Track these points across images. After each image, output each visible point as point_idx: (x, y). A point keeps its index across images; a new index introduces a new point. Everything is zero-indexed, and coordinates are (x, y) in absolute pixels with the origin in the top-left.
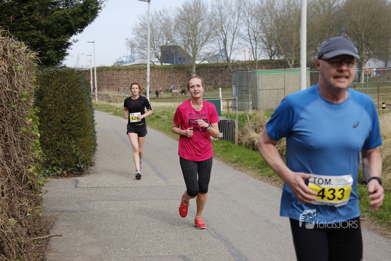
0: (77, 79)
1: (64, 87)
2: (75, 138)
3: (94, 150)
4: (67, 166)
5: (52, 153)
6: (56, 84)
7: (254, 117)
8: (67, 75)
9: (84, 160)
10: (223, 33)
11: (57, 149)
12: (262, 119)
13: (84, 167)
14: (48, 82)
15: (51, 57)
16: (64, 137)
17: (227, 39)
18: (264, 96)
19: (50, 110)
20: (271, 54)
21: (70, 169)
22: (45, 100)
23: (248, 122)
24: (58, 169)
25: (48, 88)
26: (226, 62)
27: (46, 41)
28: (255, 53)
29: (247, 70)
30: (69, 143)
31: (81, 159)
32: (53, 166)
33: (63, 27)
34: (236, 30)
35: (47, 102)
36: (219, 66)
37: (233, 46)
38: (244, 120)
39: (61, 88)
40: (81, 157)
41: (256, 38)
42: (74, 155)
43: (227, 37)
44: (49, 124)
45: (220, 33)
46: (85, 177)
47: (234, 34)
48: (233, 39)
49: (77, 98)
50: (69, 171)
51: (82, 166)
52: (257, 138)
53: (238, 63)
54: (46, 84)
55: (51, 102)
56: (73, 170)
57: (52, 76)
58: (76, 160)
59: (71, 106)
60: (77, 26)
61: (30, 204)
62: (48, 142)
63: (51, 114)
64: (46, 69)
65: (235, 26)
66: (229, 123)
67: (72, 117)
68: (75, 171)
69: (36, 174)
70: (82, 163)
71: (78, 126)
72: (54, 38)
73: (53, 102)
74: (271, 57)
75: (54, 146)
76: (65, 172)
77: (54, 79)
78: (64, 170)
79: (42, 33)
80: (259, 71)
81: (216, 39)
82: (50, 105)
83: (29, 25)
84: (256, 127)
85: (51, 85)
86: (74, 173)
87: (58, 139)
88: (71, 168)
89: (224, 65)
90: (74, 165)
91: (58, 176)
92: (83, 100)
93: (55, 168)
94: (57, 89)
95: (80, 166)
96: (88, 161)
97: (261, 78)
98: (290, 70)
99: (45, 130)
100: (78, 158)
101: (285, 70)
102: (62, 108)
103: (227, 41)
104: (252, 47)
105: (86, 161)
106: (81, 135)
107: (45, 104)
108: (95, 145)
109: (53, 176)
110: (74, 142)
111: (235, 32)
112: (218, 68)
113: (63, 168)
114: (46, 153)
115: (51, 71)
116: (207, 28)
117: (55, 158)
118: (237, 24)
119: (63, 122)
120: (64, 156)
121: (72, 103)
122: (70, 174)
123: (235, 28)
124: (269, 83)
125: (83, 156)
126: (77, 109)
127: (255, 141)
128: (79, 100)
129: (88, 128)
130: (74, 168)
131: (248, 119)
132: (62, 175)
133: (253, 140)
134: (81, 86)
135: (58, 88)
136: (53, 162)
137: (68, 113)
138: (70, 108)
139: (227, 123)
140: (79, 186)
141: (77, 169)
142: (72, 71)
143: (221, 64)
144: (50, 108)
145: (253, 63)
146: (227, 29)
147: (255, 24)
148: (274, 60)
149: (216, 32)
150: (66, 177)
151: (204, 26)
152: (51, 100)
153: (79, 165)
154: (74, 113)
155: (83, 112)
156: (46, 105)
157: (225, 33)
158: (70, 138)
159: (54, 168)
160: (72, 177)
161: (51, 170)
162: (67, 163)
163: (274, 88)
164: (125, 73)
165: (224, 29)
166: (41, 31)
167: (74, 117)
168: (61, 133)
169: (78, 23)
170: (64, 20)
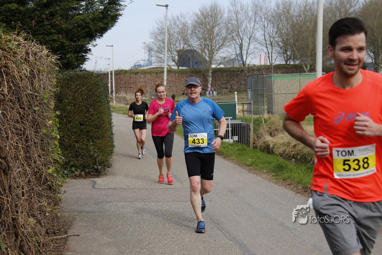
0: (95, 82)
1: (83, 90)
2: (93, 139)
3: (112, 152)
4: (85, 167)
5: (70, 155)
6: (76, 87)
7: (269, 121)
8: (86, 78)
9: (101, 162)
10: (239, 37)
11: (75, 150)
12: (277, 123)
13: (101, 168)
14: (68, 84)
15: (70, 60)
16: (82, 139)
17: (243, 44)
18: (279, 101)
19: (69, 113)
20: (287, 58)
21: (88, 171)
22: (65, 102)
23: (263, 125)
24: (76, 170)
25: (68, 91)
26: (242, 66)
27: (66, 44)
28: (270, 58)
29: (263, 74)
30: (87, 145)
31: (99, 161)
32: (71, 167)
33: (83, 32)
34: (252, 35)
35: (66, 104)
36: (235, 70)
37: (249, 51)
38: (259, 124)
39: (80, 91)
40: (99, 158)
41: (272, 43)
42: (91, 156)
43: (243, 42)
44: (68, 126)
45: (236, 38)
46: (102, 178)
47: (250, 38)
48: (249, 44)
49: (95, 100)
50: (87, 172)
51: (99, 168)
52: (272, 142)
53: (254, 68)
54: (66, 87)
55: (70, 105)
56: (90, 171)
57: (71, 79)
58: (94, 161)
59: (90, 108)
60: (97, 31)
61: (49, 204)
62: (67, 144)
63: (70, 116)
64: (66, 72)
65: (251, 31)
66: (244, 127)
67: (90, 119)
68: (93, 172)
69: (55, 175)
70: (100, 164)
71: (96, 128)
72: (75, 41)
73: (72, 105)
74: (286, 62)
75: (73, 148)
76: (83, 173)
77: (74, 82)
78: (82, 171)
79: (63, 37)
80: (274, 75)
81: (232, 43)
82: (70, 107)
83: (50, 29)
84: (271, 130)
85: (71, 88)
86: (91, 174)
87: (76, 141)
88: (89, 169)
89: (240, 69)
90: (92, 166)
91: (76, 177)
92: (101, 102)
94: (76, 92)
95: (98, 168)
96: (106, 163)
97: (277, 83)
98: (305, 75)
99: (64, 131)
100: (95, 159)
101: (300, 75)
102: (81, 110)
103: (243, 46)
104: (268, 52)
105: (103, 162)
106: (99, 137)
107: (64, 106)
108: (113, 146)
109: (71, 177)
110: (92, 143)
111: (251, 37)
112: (233, 72)
113: (81, 169)
114: (65, 154)
115: (71, 74)
116: (224, 33)
117: (73, 159)
118: (253, 29)
119: (81, 124)
120: (82, 158)
121: (91, 106)
122: (88, 175)
123: (251, 33)
124: (284, 87)
125: (100, 158)
126: (95, 111)
127: (270, 145)
128: (97, 102)
129: (106, 130)
130: (92, 169)
131: (263, 122)
132: (80, 176)
133: (268, 144)
134: (100, 89)
135: (78, 91)
136: (72, 163)
137: (87, 115)
138: (88, 111)
139: (242, 127)
140: (96, 186)
141: (94, 171)
142: (91, 74)
143: (236, 68)
144: (69, 110)
145: (269, 68)
146: (243, 34)
147: (271, 29)
148: (289, 64)
149: (233, 37)
150: (84, 178)
151: (220, 31)
152: (70, 103)
153: (97, 166)
154: (92, 115)
155: (101, 114)
156: (66, 107)
157: (242, 37)
158: (88, 140)
159: (72, 169)
160: (90, 178)
161: (69, 171)
162: (85, 164)
163: (289, 93)
164: (142, 76)
165: (240, 34)
166: (62, 35)
167: (93, 119)
168: (79, 135)
169: (98, 28)
170: (84, 25)
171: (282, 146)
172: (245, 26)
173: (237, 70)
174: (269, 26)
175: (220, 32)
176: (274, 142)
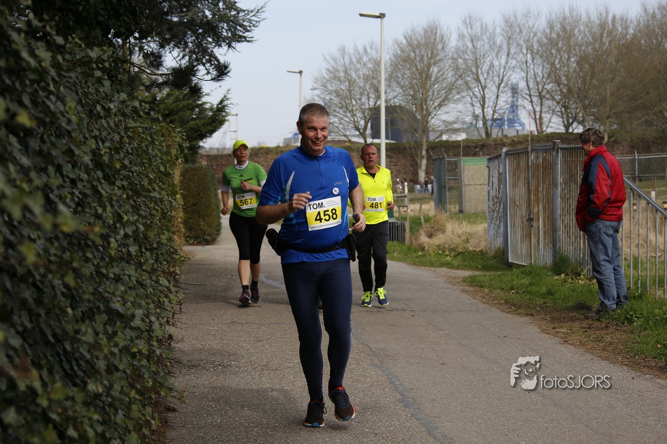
10: (479, 84)
17: (486, 96)
20: (568, 121)
26: (484, 136)
28: (538, 122)
33: (196, 134)
34: (502, 80)
37: (497, 108)
41: (540, 93)
43: (485, 92)
45: (473, 84)
47: (499, 85)
48: (498, 96)
53: (505, 140)
65: (502, 71)
74: (567, 127)
81: (467, 95)
89: (480, 144)
103: (486, 99)
104: (534, 110)
111: (501, 83)
118: (505, 68)
123: (501, 75)
143: (473, 141)
146: (485, 77)
147: (539, 69)
148: (572, 133)
149: (467, 83)
151: (443, 72)
157: (483, 85)
165: (481, 78)
172: (489, 63)
173: (474, 144)
174: (535, 61)
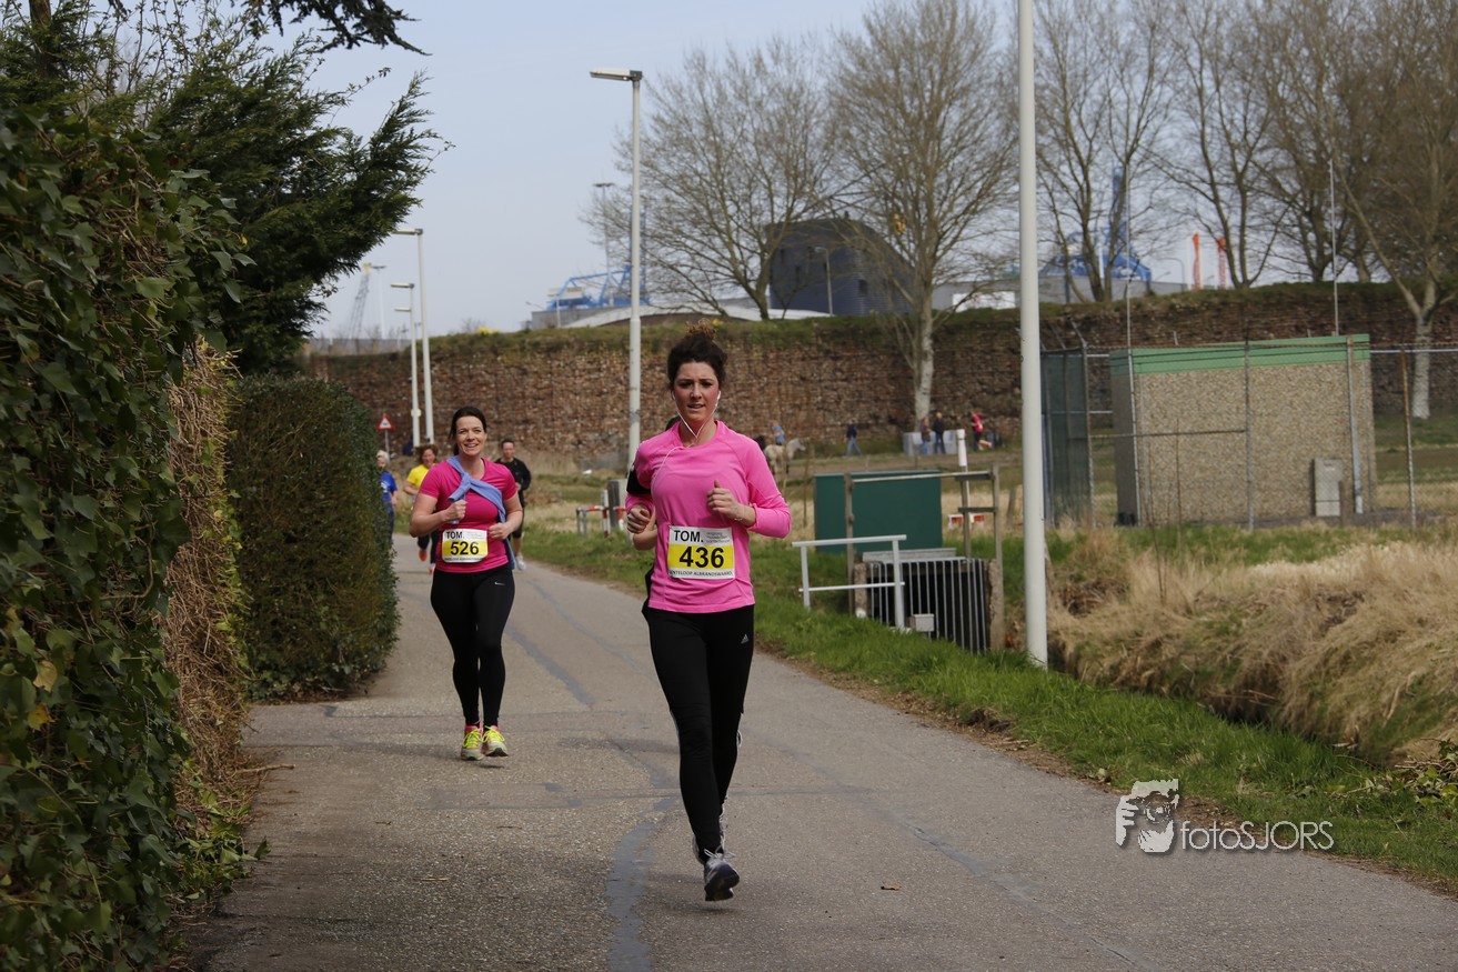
0: (331, 410)
1: (293, 435)
2: (326, 584)
3: (386, 635)
4: (303, 671)
5: (258, 632)
6: (271, 426)
8: (303, 398)
9: (352, 652)
10: (1073, 154)
11: (272, 618)
12: (1108, 558)
13: (353, 672)
14: (248, 420)
15: (256, 341)
16: (293, 583)
17: (1094, 185)
19: (251, 505)
21: (311, 680)
22: (239, 473)
24: (277, 679)
25: (248, 439)
29: (1080, 350)
30: (307, 602)
31: (344, 650)
32: (261, 670)
33: (294, 256)
34: (1136, 140)
35: (244, 480)
39: (284, 438)
40: (345, 641)
41: (1240, 177)
42: (321, 636)
43: (1091, 175)
46: (355, 703)
47: (1128, 157)
49: (332, 466)
50: (309, 684)
51: (347, 670)
52: (1075, 634)
55: (256, 481)
56: (320, 682)
57: (258, 402)
58: (329, 650)
60: (335, 250)
63: (257, 515)
65: (1134, 119)
66: (964, 575)
67: (317, 523)
68: (327, 685)
70: (348, 660)
71: (334, 550)
72: (266, 289)
73: (262, 480)
75: (266, 611)
76: (297, 687)
77: (265, 411)
78: (293, 683)
80: (1138, 351)
82: (254, 489)
84: (1079, 589)
86: (322, 689)
87: (276, 590)
88: (314, 675)
89: (1078, 317)
90: (324, 665)
91: (276, 698)
92: (349, 471)
93: (267, 675)
94: (272, 440)
95: (342, 671)
96: (366, 656)
97: (1150, 386)
98: (1270, 347)
100: (334, 644)
101: (1247, 348)
102: (287, 497)
105: (359, 654)
106: (346, 576)
109: (261, 698)
110: (322, 597)
111: (1133, 150)
113: (292, 676)
115: (256, 389)
118: (1142, 107)
119: (290, 540)
120: (294, 643)
121: (317, 482)
122: (311, 693)
123: (1133, 129)
124: (1184, 404)
125: (349, 639)
126: (331, 498)
128: (337, 472)
130: (325, 676)
132: (287, 697)
135: (277, 438)
136: (263, 658)
137: (307, 510)
138: (310, 498)
139: (956, 575)
140: (336, 714)
141: (330, 681)
144: (253, 497)
145: (1224, 303)
146: (1090, 136)
147: (1236, 110)
148: (1332, 284)
150: (300, 702)
152: (256, 475)
153: (339, 665)
154: (322, 510)
155: (350, 507)
157: (1084, 155)
158: (311, 587)
159: (264, 676)
160: (318, 701)
162: (302, 659)
163: (1208, 428)
165: (1079, 136)
167: (324, 522)
168: (285, 572)
169: (341, 241)
170: (297, 233)
171: (1109, 648)
172: (1100, 98)
174: (1222, 90)
175: (976, 126)
176: (1083, 636)
